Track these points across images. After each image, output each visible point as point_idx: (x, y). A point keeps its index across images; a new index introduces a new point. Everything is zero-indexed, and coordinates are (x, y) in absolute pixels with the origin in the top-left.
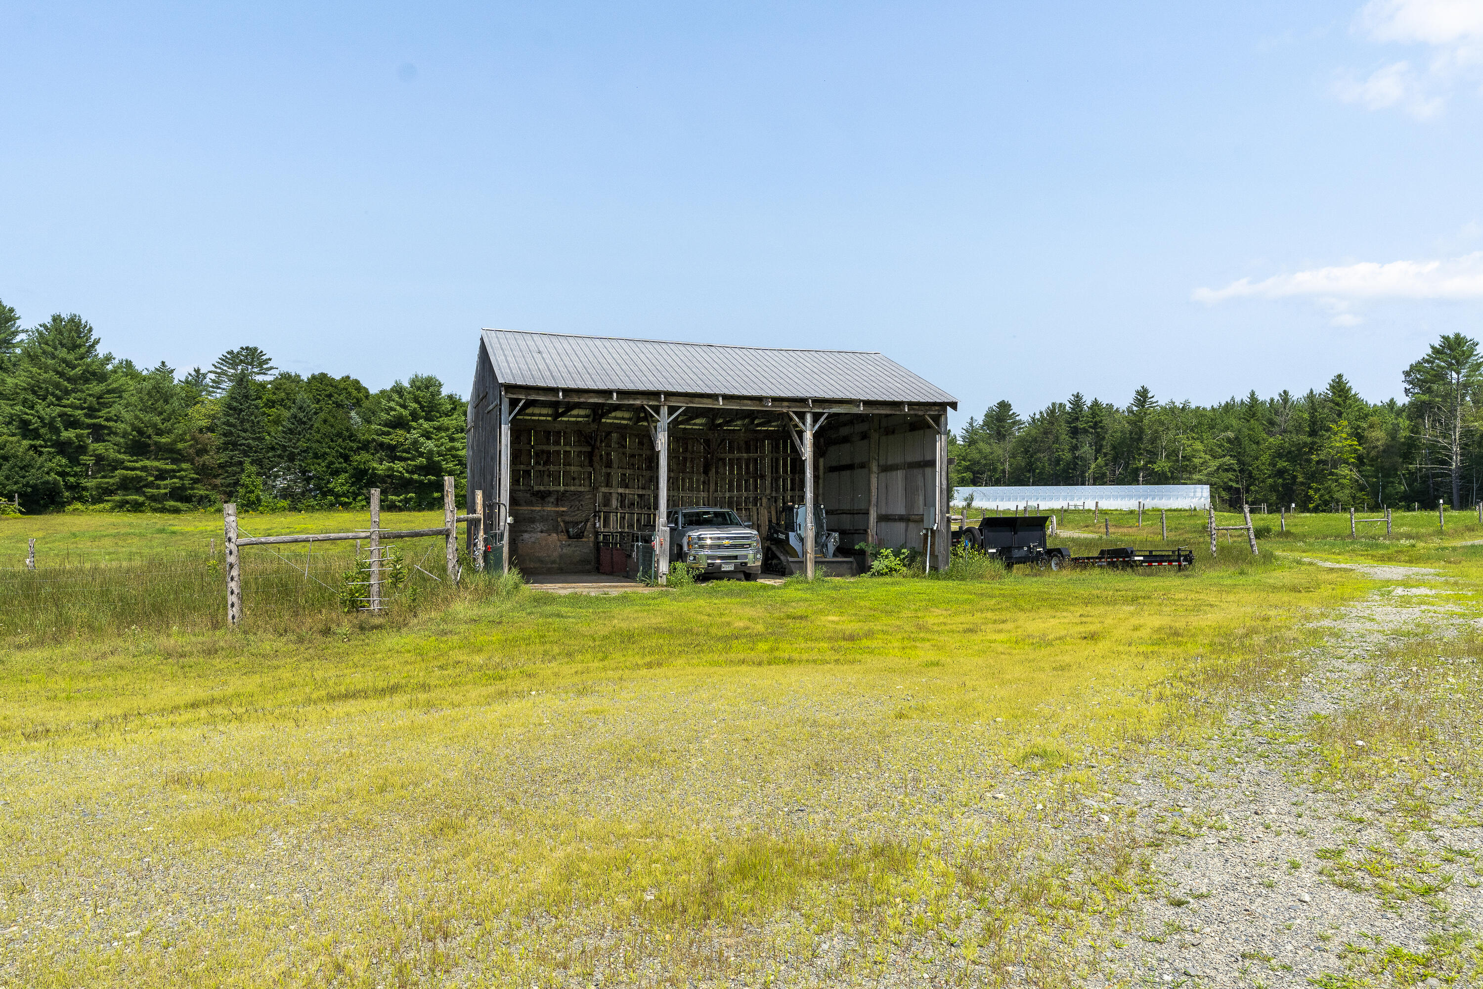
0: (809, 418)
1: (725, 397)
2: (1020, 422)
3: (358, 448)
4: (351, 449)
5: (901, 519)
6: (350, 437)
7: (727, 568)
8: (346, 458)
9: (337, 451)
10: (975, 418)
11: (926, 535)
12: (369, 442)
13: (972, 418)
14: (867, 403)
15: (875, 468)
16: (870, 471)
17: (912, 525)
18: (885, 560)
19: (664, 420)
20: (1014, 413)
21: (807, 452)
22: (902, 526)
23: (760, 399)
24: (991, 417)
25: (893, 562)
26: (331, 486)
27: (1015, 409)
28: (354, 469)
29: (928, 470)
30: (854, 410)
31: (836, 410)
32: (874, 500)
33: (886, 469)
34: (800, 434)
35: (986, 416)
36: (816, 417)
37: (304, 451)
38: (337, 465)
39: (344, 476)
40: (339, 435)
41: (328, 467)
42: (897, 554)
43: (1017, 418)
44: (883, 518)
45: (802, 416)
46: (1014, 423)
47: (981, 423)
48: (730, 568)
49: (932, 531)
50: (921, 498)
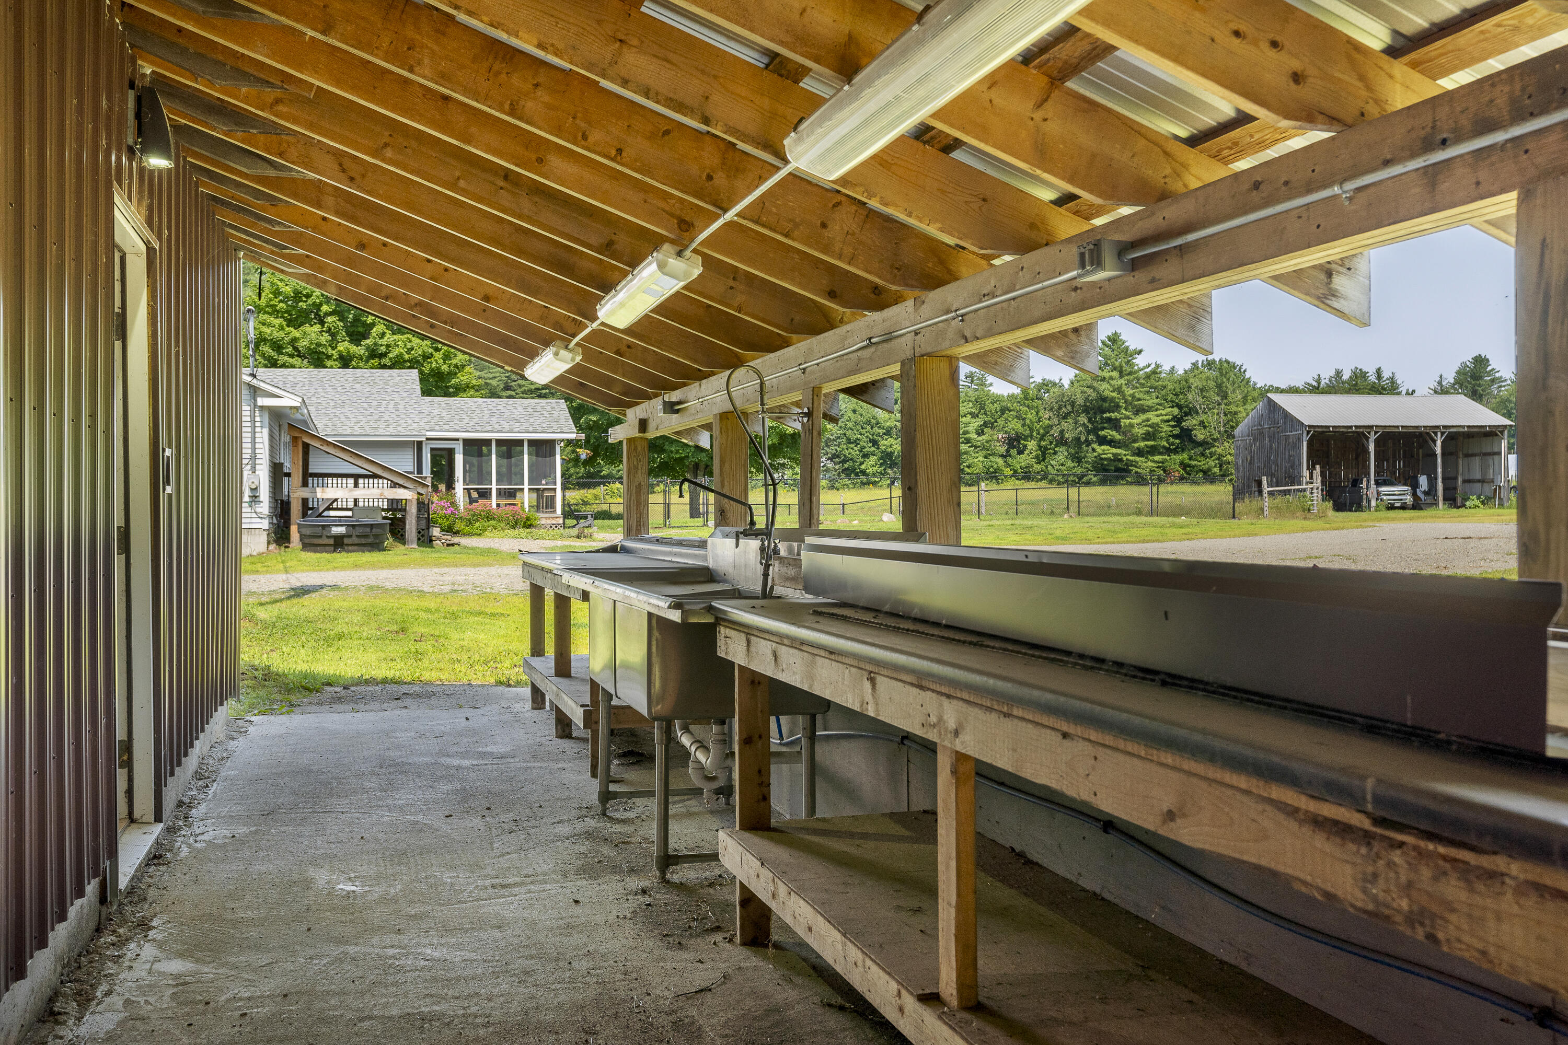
0: (1439, 434)
1: (1402, 427)
2: (1500, 380)
3: (884, 434)
4: (878, 435)
5: (1479, 481)
6: (877, 424)
7: (1396, 505)
8: (875, 443)
9: (867, 437)
10: (1444, 376)
11: (1495, 489)
12: (891, 428)
13: (1441, 376)
14: (1468, 427)
15: (1461, 455)
16: (1457, 457)
17: (1485, 484)
18: (1473, 501)
19: (1373, 437)
20: (1493, 369)
21: (1439, 451)
22: (1479, 485)
23: (1417, 427)
24: (1465, 374)
25: (1477, 502)
26: (863, 467)
27: (1493, 364)
28: (883, 452)
29: (1496, 457)
30: (1461, 430)
31: (1452, 430)
32: (1460, 471)
33: (1467, 456)
34: (1434, 441)
35: (1458, 372)
36: (1442, 433)
37: (839, 438)
38: (867, 449)
39: (873, 458)
40: (868, 423)
41: (860, 451)
42: (1478, 498)
43: (1497, 375)
44: (1464, 481)
45: (1436, 433)
46: (1493, 381)
47: (1452, 381)
48: (1399, 505)
49: (1500, 487)
50: (1491, 471)
